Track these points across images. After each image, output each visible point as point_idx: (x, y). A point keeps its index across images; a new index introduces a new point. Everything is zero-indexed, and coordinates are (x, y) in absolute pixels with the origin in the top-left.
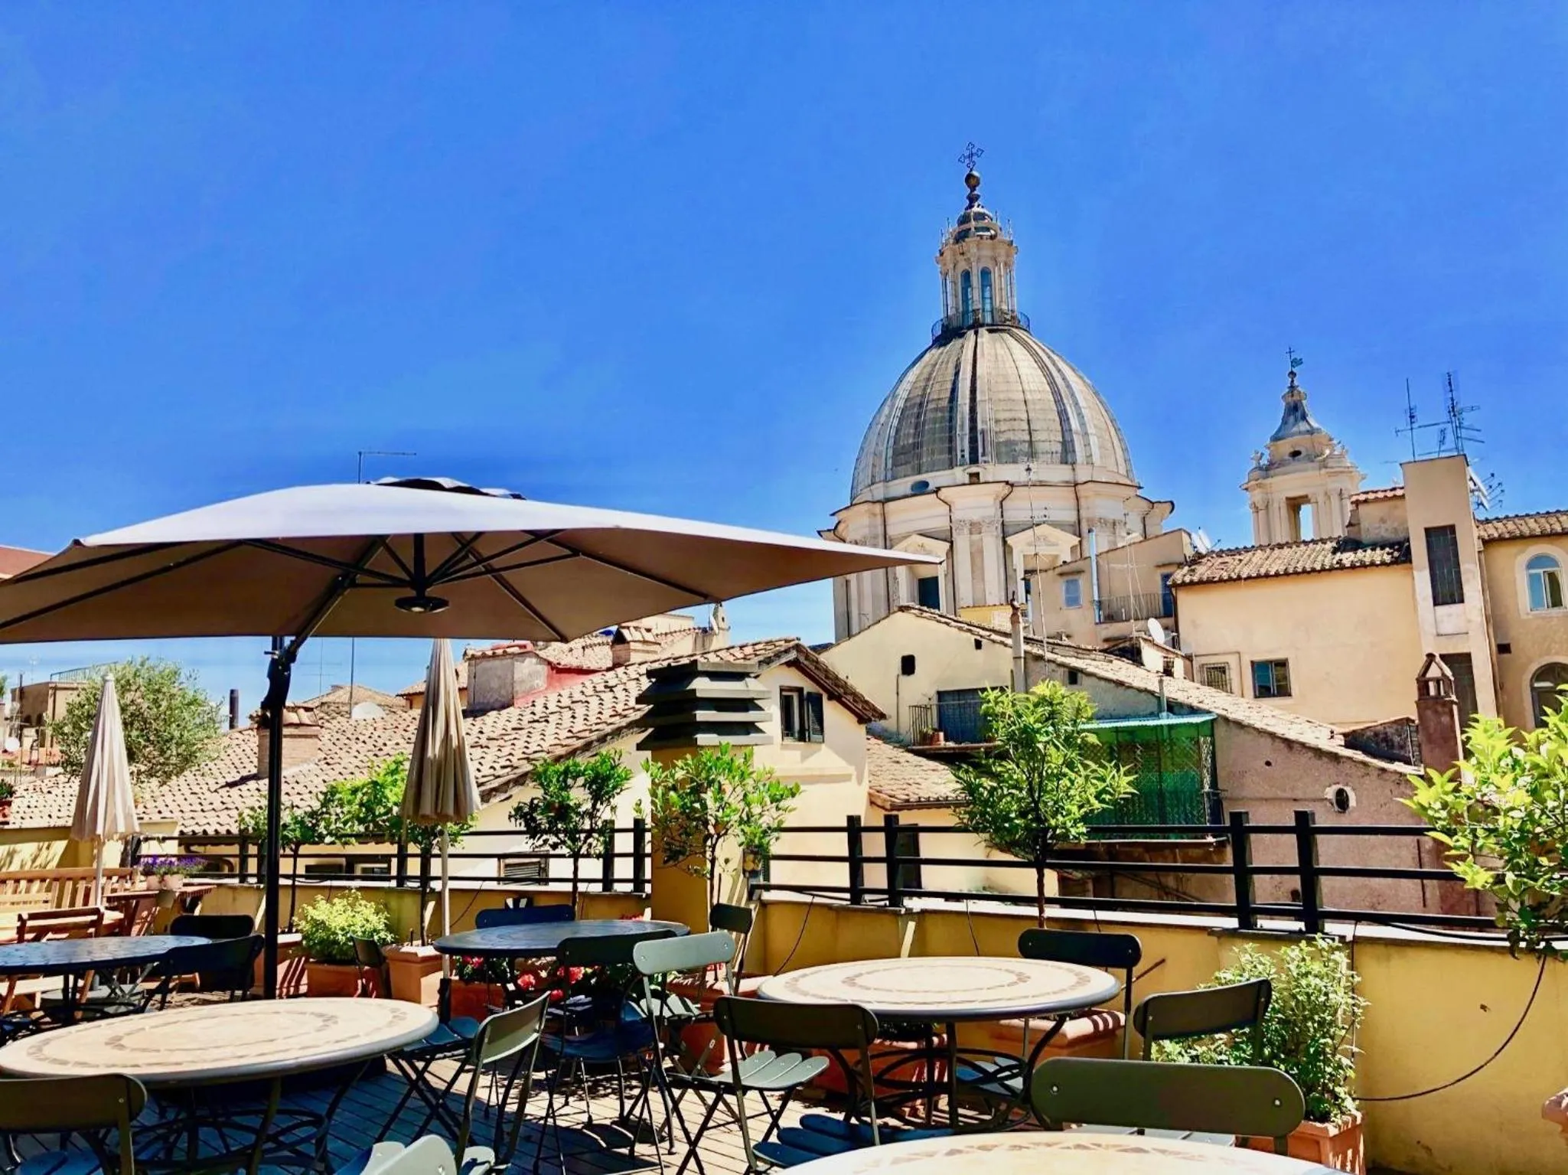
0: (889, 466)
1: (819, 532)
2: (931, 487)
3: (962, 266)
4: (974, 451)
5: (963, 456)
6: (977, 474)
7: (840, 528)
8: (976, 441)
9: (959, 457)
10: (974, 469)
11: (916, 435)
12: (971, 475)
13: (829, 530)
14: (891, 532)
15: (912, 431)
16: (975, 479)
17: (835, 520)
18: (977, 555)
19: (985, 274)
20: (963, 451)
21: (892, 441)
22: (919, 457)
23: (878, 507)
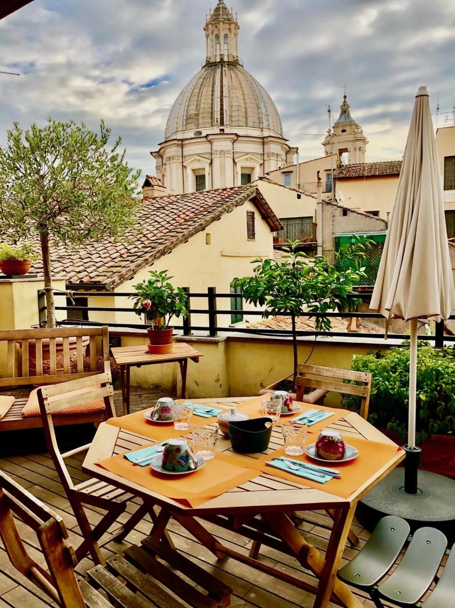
0: (184, 124)
1: (151, 153)
2: (204, 134)
3: (216, 32)
4: (222, 119)
5: (217, 121)
6: (223, 130)
7: (161, 151)
8: (223, 115)
9: (216, 120)
10: (222, 128)
11: (197, 110)
12: (221, 130)
13: (156, 152)
14: (184, 154)
15: (195, 108)
16: (222, 132)
17: (160, 147)
18: (223, 166)
19: (226, 36)
20: (217, 119)
21: (185, 111)
22: (198, 120)
23: (180, 142)
